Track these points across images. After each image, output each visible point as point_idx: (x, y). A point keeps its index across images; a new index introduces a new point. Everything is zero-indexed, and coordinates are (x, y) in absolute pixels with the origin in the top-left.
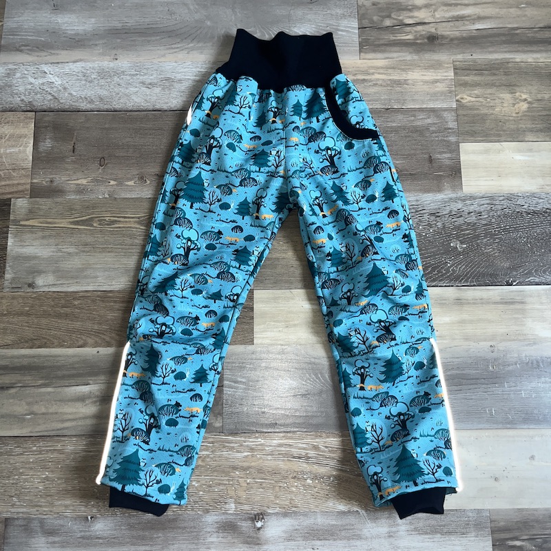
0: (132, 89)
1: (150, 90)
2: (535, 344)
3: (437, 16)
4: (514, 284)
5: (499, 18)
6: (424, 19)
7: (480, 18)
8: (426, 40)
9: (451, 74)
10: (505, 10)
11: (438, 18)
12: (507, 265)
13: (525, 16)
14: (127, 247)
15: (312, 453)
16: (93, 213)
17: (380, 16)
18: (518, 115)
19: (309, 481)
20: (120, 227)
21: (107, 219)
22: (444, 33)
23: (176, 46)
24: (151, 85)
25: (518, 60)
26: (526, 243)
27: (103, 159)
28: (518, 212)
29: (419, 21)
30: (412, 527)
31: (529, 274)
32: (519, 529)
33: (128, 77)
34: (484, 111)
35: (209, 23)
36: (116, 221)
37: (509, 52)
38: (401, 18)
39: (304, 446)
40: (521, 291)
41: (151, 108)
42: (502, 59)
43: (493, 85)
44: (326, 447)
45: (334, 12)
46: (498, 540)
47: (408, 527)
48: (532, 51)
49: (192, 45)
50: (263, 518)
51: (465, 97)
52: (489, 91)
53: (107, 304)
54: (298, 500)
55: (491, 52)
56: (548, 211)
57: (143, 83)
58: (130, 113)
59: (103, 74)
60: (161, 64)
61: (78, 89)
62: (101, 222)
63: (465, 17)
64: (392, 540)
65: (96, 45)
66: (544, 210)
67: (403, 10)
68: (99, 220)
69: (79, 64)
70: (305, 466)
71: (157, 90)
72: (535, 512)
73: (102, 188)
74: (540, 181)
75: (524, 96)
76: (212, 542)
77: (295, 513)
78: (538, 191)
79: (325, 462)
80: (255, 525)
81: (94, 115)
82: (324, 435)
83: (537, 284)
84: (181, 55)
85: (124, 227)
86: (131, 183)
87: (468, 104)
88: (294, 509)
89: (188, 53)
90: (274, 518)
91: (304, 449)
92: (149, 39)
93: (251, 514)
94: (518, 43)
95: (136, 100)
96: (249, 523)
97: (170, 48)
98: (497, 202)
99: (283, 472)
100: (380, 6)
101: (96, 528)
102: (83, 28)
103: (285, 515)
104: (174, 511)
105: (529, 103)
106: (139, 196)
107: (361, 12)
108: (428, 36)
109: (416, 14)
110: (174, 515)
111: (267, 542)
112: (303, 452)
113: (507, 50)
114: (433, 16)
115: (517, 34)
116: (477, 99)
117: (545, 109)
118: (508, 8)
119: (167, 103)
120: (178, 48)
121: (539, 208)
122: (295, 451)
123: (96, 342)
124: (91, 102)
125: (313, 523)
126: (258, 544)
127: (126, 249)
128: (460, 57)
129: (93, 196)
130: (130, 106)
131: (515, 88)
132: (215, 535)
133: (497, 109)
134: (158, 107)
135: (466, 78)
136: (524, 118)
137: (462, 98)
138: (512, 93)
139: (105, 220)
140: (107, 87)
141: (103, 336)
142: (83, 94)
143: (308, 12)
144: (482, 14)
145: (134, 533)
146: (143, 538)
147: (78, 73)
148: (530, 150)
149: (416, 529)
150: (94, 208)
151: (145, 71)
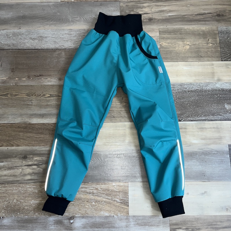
0: (26, 41)
1: (33, 41)
2: (190, 146)
3: (153, 10)
4: (182, 121)
5: (179, 11)
6: (147, 11)
7: (170, 11)
8: (148, 20)
9: (158, 34)
10: (181, 8)
11: (153, 12)
12: (179, 113)
13: (189, 10)
14: (22, 105)
15: (95, 191)
16: (8, 91)
17: (129, 11)
18: (185, 51)
19: (93, 203)
20: (19, 97)
21: (14, 94)
22: (156, 17)
23: (45, 23)
24: (34, 39)
25: (186, 28)
26: (187, 104)
27: (13, 69)
28: (184, 91)
29: (145, 13)
30: (136, 223)
31: (188, 116)
32: (181, 224)
33: (25, 36)
34: (172, 49)
35: (59, 14)
36: (18, 95)
37: (182, 25)
38: (138, 11)
39: (92, 188)
40: (185, 124)
41: (34, 48)
42: (179, 28)
43: (175, 38)
44: (101, 189)
45: (110, 9)
46: (172, 229)
47: (134, 223)
48: (191, 24)
49: (52, 23)
50: (73, 219)
51: (164, 43)
52: (173, 41)
53: (13, 129)
54: (89, 211)
55: (175, 25)
56: (197, 90)
57: (31, 38)
58: (25, 50)
59: (14, 34)
60: (38, 30)
61: (4, 41)
62: (11, 95)
63: (164, 11)
64: (127, 228)
65: (12, 23)
66: (195, 90)
67: (139, 8)
68: (10, 94)
69: (5, 31)
70: (92, 197)
71: (37, 41)
72: (188, 217)
73: (12, 81)
74: (194, 78)
75: (188, 43)
76: (52, 229)
77: (87, 216)
78: (192, 82)
79: (100, 195)
80: (70, 221)
81: (10, 51)
82: (100, 184)
83: (192, 121)
84: (47, 27)
85: (21, 97)
86: (24, 79)
87: (165, 46)
88: (87, 215)
89: (50, 26)
90: (78, 218)
91: (92, 189)
92: (34, 20)
93: (69, 217)
94: (186, 21)
95: (28, 45)
96: (68, 221)
97: (42, 24)
98: (176, 87)
99: (83, 199)
100: (129, 6)
101: (4, 222)
102: (7, 16)
103: (83, 217)
104: (36, 216)
105: (190, 46)
106: (27, 84)
107: (121, 9)
108: (149, 18)
109: (144, 9)
110: (36, 217)
111: (75, 229)
112: (91, 191)
113: (181, 24)
114: (151, 10)
115: (186, 18)
116: (168, 44)
117: (196, 48)
118: (182, 7)
119: (40, 46)
120: (45, 24)
121: (193, 89)
122: (88, 190)
123: (7, 145)
124: (9, 46)
125: (94, 221)
126: (71, 230)
127: (21, 106)
128: (162, 27)
129: (8, 84)
130: (25, 47)
131: (184, 40)
132: (53, 226)
133: (177, 48)
134: (36, 48)
135: (164, 36)
136: (188, 52)
137: (162, 44)
138: (183, 42)
139: (13, 94)
140: (16, 40)
141: (10, 142)
142: (6, 43)
143: (99, 9)
144: (172, 9)
145: (20, 224)
146: (23, 226)
147: (4, 34)
148: (190, 65)
149: (138, 224)
150: (8, 89)
151: (32, 33)
